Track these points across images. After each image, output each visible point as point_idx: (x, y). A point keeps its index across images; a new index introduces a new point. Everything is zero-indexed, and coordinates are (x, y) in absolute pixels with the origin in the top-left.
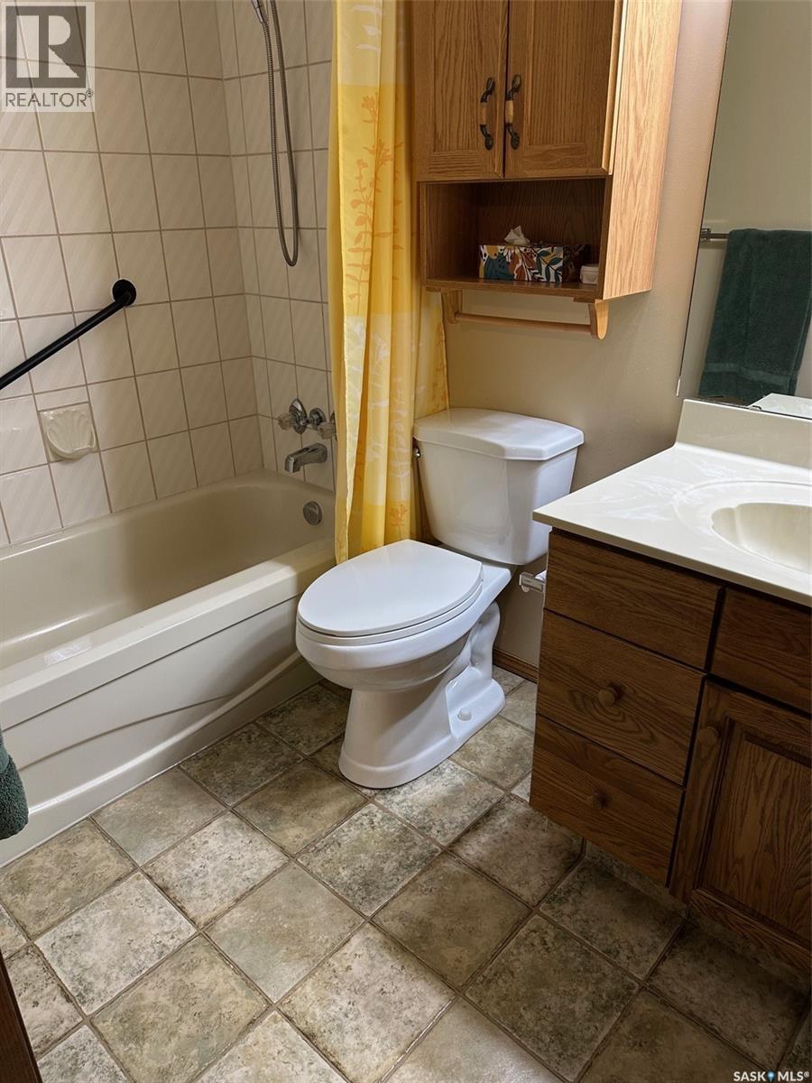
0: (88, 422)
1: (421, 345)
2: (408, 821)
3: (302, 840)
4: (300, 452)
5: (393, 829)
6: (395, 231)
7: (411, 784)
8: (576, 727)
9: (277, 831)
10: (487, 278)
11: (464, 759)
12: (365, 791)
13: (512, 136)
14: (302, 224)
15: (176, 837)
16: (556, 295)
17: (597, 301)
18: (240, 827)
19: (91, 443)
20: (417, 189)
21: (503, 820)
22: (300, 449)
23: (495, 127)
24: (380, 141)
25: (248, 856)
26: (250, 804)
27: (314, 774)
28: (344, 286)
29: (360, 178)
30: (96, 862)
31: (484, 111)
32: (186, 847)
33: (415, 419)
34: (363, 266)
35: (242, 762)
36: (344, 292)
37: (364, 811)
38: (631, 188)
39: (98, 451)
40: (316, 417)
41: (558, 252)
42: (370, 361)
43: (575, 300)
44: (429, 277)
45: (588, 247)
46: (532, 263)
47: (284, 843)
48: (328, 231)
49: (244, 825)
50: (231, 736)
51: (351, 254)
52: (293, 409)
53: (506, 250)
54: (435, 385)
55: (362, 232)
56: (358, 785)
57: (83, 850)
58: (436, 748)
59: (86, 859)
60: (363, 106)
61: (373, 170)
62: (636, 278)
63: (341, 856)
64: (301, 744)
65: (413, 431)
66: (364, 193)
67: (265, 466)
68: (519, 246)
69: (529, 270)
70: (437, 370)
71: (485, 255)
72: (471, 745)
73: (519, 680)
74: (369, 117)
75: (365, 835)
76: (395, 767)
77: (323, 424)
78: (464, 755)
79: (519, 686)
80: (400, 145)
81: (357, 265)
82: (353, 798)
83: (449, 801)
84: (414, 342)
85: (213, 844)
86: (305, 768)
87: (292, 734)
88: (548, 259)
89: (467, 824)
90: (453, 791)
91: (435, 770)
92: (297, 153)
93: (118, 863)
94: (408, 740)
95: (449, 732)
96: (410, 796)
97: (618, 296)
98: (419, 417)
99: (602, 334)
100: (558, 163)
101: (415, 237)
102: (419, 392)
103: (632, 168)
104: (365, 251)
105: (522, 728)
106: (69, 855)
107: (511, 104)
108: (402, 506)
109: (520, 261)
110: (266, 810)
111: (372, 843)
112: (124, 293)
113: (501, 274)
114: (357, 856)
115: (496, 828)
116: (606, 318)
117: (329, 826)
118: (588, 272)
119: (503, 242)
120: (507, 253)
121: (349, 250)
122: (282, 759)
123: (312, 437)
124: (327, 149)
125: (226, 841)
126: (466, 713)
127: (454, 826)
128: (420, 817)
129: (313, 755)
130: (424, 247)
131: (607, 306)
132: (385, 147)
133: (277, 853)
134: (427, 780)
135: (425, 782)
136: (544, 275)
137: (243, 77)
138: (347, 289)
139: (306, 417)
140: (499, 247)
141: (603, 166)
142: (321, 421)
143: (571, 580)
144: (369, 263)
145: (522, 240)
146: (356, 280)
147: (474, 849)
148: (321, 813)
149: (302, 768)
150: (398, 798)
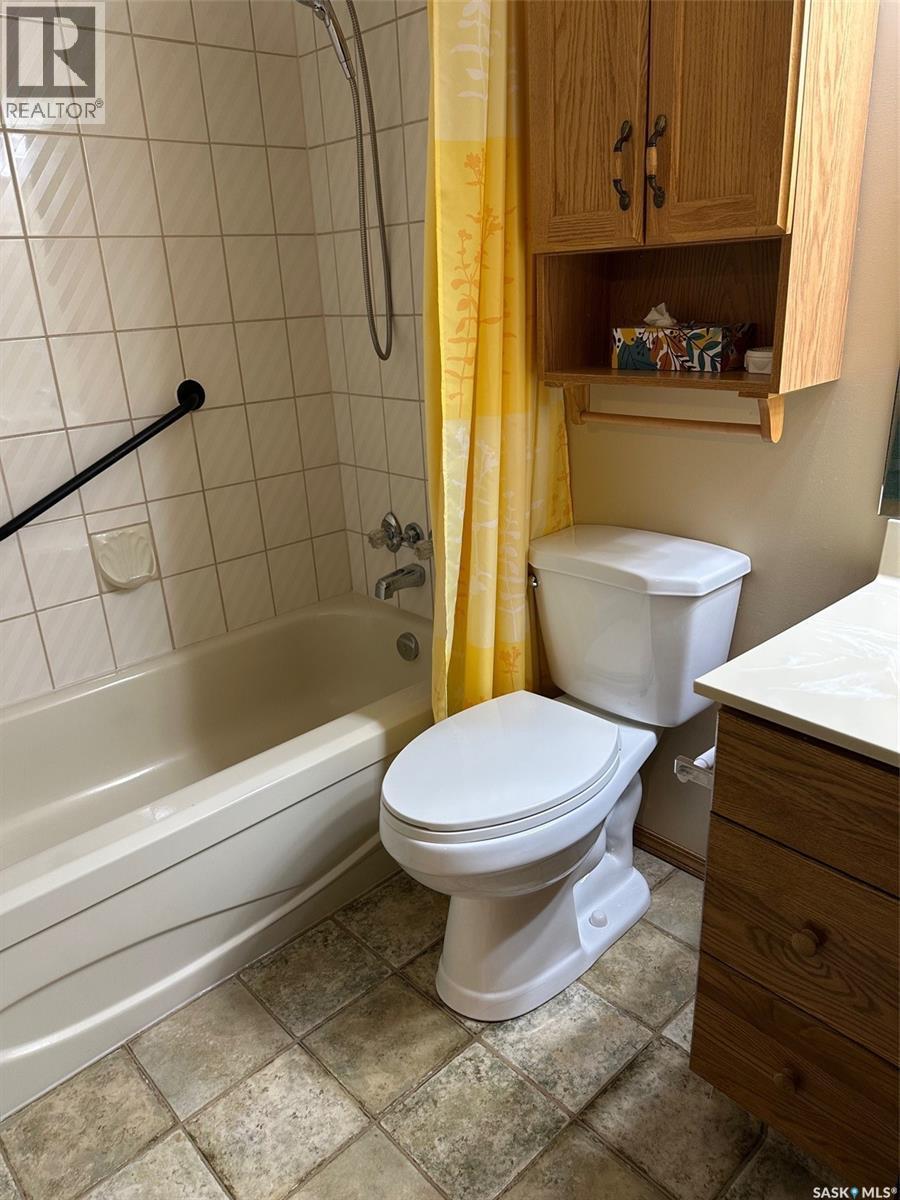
0: (147, 545)
1: (538, 450)
2: (525, 1072)
3: (387, 1093)
4: (395, 574)
5: (505, 1083)
6: (506, 315)
7: (529, 1016)
8: (756, 975)
9: (356, 1077)
10: (620, 368)
11: (598, 982)
12: (469, 1024)
13: (656, 192)
14: (397, 310)
15: (229, 1079)
16: (715, 388)
17: (771, 396)
18: (308, 1069)
19: (150, 571)
20: (533, 263)
21: (651, 1077)
22: (395, 570)
23: (633, 183)
24: (488, 206)
25: (317, 1113)
26: (322, 1034)
27: (404, 994)
28: (443, 385)
29: (462, 252)
30: (129, 1112)
31: (619, 163)
32: (241, 1095)
33: (530, 541)
34: (466, 360)
35: (315, 974)
36: (443, 391)
37: (468, 1053)
38: (815, 248)
39: (160, 578)
40: (412, 533)
41: (715, 334)
42: (475, 473)
43: (740, 396)
44: (549, 370)
45: (753, 326)
46: (680, 349)
47: (364, 1097)
48: (424, 317)
49: (315, 1067)
50: (302, 936)
51: (452, 346)
52: (386, 524)
53: (646, 334)
54: (555, 497)
55: (466, 319)
56: (461, 1015)
57: (114, 1092)
58: (561, 968)
59: (117, 1106)
60: (466, 165)
61: (480, 241)
62: (820, 364)
63: (437, 1120)
64: (389, 952)
65: (528, 556)
66: (467, 271)
67: (354, 588)
68: (663, 328)
69: (677, 357)
70: (558, 479)
71: (619, 340)
72: (606, 961)
73: (668, 868)
74: (474, 178)
75: (469, 1091)
76: (508, 994)
77: (421, 542)
78: (598, 976)
79: (668, 877)
80: (512, 211)
81: (458, 359)
82: (454, 1033)
83: (579, 1044)
84: (529, 447)
85: (275, 1092)
86: (393, 987)
87: (379, 936)
88: (702, 343)
89: (605, 1080)
90: (584, 1029)
91: (561, 997)
92: (392, 228)
93: (155, 1113)
94: (525, 959)
95: (577, 945)
96: (527, 1034)
97: (798, 388)
98: (535, 538)
99: (776, 437)
100: (716, 222)
101: (531, 322)
102: (534, 508)
103: (816, 225)
104: (468, 341)
105: (674, 938)
106: (96, 1100)
107: (653, 152)
108: (514, 648)
109: (665, 346)
110: (342, 1045)
111: (478, 1102)
112: (191, 396)
113: (639, 363)
114: (458, 1121)
115: (644, 1087)
116: (782, 416)
117: (421, 1074)
118: (756, 359)
119: (642, 324)
120: (648, 337)
121: (449, 341)
122: (366, 971)
123: (407, 556)
124: (423, 221)
125: (290, 1089)
126: (600, 916)
127: (585, 1082)
128: (541, 1066)
129: (403, 967)
130: (542, 334)
131: (782, 403)
132: (493, 214)
133: (355, 1111)
134: (549, 1011)
135: (547, 1014)
136: (696, 363)
137: (329, 144)
138: (447, 387)
139: (401, 533)
140: (637, 331)
141: (778, 223)
142: (419, 539)
143: (751, 777)
144: (474, 355)
145: (666, 320)
146: (458, 376)
147: (614, 1119)
148: (413, 1054)
149: (389, 986)
150: (512, 1037)
